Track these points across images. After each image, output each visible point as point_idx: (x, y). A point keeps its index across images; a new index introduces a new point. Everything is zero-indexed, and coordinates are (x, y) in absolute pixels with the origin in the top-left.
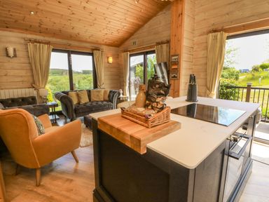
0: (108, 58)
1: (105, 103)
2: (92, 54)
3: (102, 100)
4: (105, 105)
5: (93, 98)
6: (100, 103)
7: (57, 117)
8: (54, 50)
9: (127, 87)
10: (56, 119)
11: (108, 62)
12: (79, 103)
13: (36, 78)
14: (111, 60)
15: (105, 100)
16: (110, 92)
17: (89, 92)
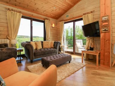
0: (52, 24)
1: (52, 49)
2: (44, 22)
3: (50, 47)
4: (52, 51)
5: (45, 46)
6: (49, 49)
7: (22, 58)
8: (23, 17)
9: (62, 40)
10: (21, 60)
11: (52, 27)
12: (36, 49)
13: (10, 32)
14: (53, 25)
15: (51, 48)
16: (55, 43)
17: (42, 42)
